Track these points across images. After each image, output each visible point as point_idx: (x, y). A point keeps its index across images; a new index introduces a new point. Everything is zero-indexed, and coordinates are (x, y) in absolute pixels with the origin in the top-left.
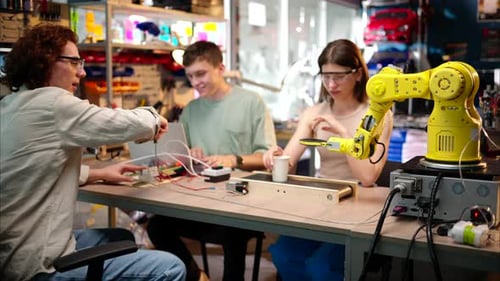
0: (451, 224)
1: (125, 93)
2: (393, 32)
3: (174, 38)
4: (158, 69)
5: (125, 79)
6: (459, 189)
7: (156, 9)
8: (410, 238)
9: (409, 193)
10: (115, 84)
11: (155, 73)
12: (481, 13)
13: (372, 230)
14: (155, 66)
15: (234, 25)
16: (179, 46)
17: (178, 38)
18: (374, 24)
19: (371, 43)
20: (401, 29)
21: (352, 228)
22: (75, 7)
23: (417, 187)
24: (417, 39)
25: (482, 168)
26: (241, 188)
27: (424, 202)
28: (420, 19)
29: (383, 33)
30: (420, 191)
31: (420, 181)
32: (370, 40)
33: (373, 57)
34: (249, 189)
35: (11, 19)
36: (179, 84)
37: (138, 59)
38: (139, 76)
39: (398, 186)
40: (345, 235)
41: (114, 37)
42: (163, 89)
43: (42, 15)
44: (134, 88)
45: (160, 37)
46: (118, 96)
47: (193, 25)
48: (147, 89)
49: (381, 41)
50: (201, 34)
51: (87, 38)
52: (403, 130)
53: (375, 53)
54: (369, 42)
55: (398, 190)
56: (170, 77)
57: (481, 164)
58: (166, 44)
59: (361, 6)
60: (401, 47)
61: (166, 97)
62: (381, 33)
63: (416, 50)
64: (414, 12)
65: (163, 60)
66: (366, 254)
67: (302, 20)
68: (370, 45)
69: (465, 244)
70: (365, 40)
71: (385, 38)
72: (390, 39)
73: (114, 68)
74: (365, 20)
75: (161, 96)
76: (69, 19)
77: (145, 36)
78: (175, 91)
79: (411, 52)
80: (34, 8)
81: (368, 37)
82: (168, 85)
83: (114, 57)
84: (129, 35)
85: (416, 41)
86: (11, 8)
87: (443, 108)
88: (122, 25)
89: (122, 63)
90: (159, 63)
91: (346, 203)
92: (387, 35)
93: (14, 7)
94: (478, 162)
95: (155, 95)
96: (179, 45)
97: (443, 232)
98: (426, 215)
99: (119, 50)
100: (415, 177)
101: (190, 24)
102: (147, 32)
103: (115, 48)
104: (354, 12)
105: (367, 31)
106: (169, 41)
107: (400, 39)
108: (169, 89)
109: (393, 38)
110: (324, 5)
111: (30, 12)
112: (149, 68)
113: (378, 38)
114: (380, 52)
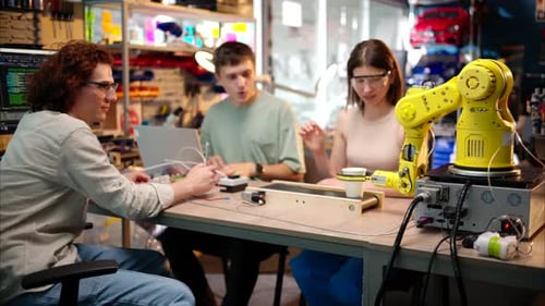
0: (477, 235)
1: (145, 99)
2: (441, 33)
3: (198, 40)
4: (181, 73)
5: (145, 84)
6: (489, 198)
7: (178, 8)
8: (432, 251)
9: (434, 202)
10: (132, 89)
11: (177, 77)
12: (540, 12)
13: (391, 242)
14: (178, 70)
15: (266, 25)
16: (204, 48)
17: (202, 39)
18: (421, 25)
19: (418, 45)
20: (451, 30)
21: (370, 240)
22: (90, 6)
23: (443, 196)
24: (468, 40)
25: (515, 175)
26: (257, 198)
27: (450, 212)
28: (471, 19)
29: (431, 34)
30: (447, 201)
31: (447, 190)
32: (417, 42)
33: (421, 61)
34: (266, 199)
35: (19, 18)
36: (204, 89)
37: (159, 62)
38: (160, 80)
39: (422, 194)
40: (362, 247)
41: (131, 37)
42: (187, 94)
43: (53, 15)
44: (154, 93)
45: (183, 38)
46: (136, 102)
47: (221, 26)
48: (170, 94)
49: (430, 43)
50: (229, 35)
51: (103, 40)
52: (451, 140)
53: (423, 57)
54: (415, 44)
55: (421, 199)
56: (194, 82)
57: (514, 171)
58: (189, 46)
59: (408, 5)
60: (451, 49)
61: (190, 103)
62: (429, 34)
63: (467, 53)
64: (465, 12)
65: (186, 63)
66: (385, 267)
67: (343, 21)
68: (417, 48)
69: (490, 256)
70: (411, 41)
71: (433, 40)
72: (438, 41)
73: (131, 72)
74: (412, 20)
75: (185, 102)
76: (84, 19)
77: (166, 37)
78: (200, 97)
79: (463, 55)
80: (45, 6)
81: (414, 39)
82: (191, 90)
83: (131, 60)
84: (150, 36)
85: (467, 44)
86: (19, 7)
87: (472, 110)
88: (141, 25)
89: (141, 66)
90: (181, 67)
91: (370, 214)
92: (436, 36)
93: (22, 5)
94: (512, 168)
95: (178, 101)
96: (204, 46)
97: (469, 245)
98: (451, 226)
99: (138, 53)
100: (440, 185)
101: (217, 25)
102: (168, 33)
103: (133, 50)
104: (400, 11)
105: (414, 32)
106: (193, 43)
107: (450, 41)
108: (193, 95)
109: (442, 39)
110: (366, 4)
111: (40, 12)
112: (171, 71)
113: (425, 40)
114: (429, 55)
